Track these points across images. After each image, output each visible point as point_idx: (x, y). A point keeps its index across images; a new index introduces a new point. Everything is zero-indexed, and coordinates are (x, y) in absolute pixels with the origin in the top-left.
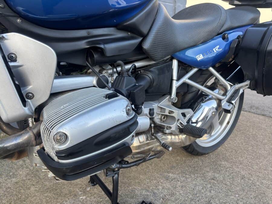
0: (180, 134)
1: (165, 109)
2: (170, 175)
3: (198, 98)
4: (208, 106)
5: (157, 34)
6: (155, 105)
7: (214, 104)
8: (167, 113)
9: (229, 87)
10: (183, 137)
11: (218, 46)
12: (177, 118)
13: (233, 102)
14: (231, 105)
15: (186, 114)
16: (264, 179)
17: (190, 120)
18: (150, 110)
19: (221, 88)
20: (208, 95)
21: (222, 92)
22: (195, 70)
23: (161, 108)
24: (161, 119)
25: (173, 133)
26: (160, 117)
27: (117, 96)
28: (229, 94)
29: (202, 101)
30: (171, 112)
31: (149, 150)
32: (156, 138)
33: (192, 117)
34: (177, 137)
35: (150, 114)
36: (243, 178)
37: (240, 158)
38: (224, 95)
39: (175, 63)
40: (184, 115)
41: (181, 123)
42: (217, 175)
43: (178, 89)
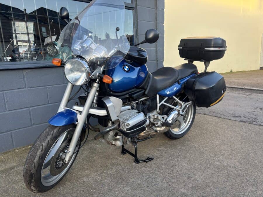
0: (162, 127)
1: (155, 116)
2: (160, 148)
3: (169, 110)
4: (173, 113)
5: (151, 86)
6: (151, 114)
7: (176, 112)
8: (156, 117)
9: (183, 105)
10: (164, 128)
11: (176, 87)
12: (160, 119)
13: (184, 111)
14: (184, 113)
15: (164, 117)
16: (205, 147)
17: (166, 120)
18: (149, 116)
19: (180, 105)
20: (174, 109)
21: (180, 107)
22: (167, 98)
23: (153, 115)
24: (153, 120)
25: (159, 126)
26: (153, 119)
27: (140, 112)
28: (183, 108)
29: (172, 111)
30: (157, 117)
31: (149, 134)
32: (152, 128)
33: (167, 118)
34: (161, 128)
35: (149, 118)
36: (195, 147)
37: (196, 140)
38: (181, 108)
39: (158, 96)
40: (163, 118)
41: (162, 122)
42: (182, 147)
43: (160, 107)
